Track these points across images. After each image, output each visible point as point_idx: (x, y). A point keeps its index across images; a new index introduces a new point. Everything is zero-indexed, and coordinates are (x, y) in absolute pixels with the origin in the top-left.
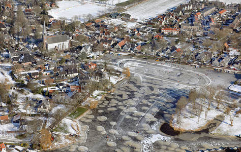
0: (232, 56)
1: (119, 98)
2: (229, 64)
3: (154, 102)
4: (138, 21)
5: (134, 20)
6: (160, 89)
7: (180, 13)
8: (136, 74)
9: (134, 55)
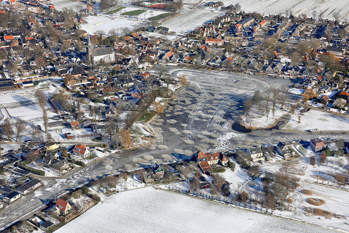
0: (283, 63)
1: (182, 103)
2: (283, 70)
3: (218, 106)
4: (177, 34)
5: (172, 33)
6: (221, 94)
7: (219, 26)
8: (192, 83)
9: (184, 65)
